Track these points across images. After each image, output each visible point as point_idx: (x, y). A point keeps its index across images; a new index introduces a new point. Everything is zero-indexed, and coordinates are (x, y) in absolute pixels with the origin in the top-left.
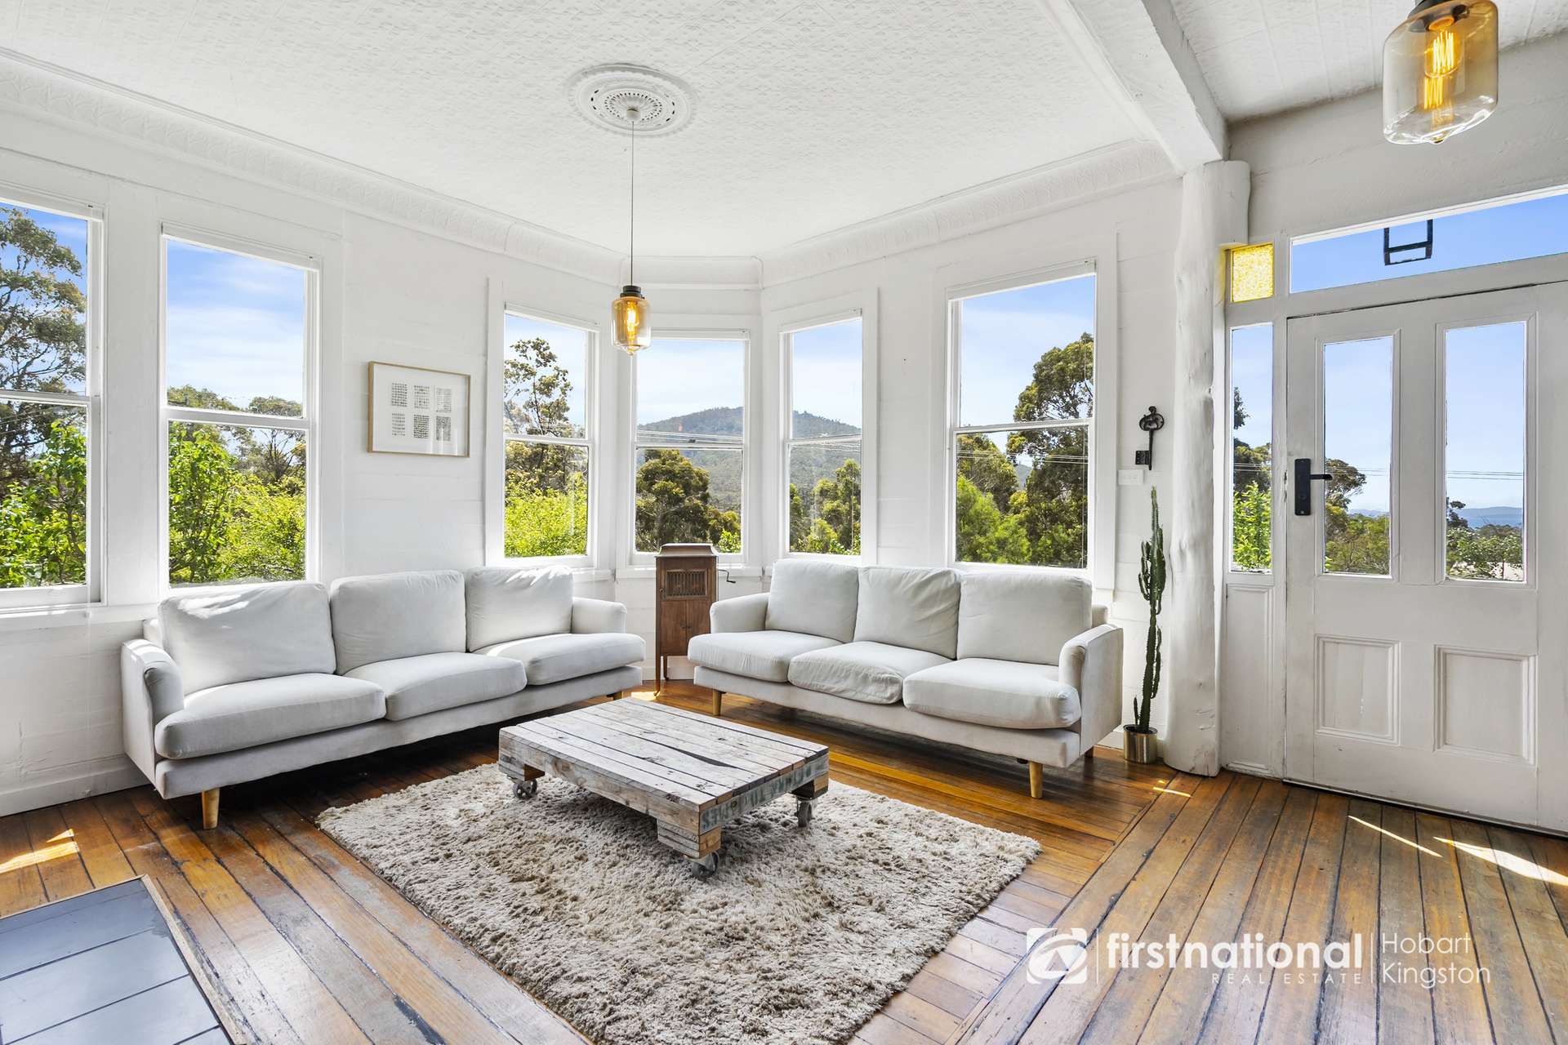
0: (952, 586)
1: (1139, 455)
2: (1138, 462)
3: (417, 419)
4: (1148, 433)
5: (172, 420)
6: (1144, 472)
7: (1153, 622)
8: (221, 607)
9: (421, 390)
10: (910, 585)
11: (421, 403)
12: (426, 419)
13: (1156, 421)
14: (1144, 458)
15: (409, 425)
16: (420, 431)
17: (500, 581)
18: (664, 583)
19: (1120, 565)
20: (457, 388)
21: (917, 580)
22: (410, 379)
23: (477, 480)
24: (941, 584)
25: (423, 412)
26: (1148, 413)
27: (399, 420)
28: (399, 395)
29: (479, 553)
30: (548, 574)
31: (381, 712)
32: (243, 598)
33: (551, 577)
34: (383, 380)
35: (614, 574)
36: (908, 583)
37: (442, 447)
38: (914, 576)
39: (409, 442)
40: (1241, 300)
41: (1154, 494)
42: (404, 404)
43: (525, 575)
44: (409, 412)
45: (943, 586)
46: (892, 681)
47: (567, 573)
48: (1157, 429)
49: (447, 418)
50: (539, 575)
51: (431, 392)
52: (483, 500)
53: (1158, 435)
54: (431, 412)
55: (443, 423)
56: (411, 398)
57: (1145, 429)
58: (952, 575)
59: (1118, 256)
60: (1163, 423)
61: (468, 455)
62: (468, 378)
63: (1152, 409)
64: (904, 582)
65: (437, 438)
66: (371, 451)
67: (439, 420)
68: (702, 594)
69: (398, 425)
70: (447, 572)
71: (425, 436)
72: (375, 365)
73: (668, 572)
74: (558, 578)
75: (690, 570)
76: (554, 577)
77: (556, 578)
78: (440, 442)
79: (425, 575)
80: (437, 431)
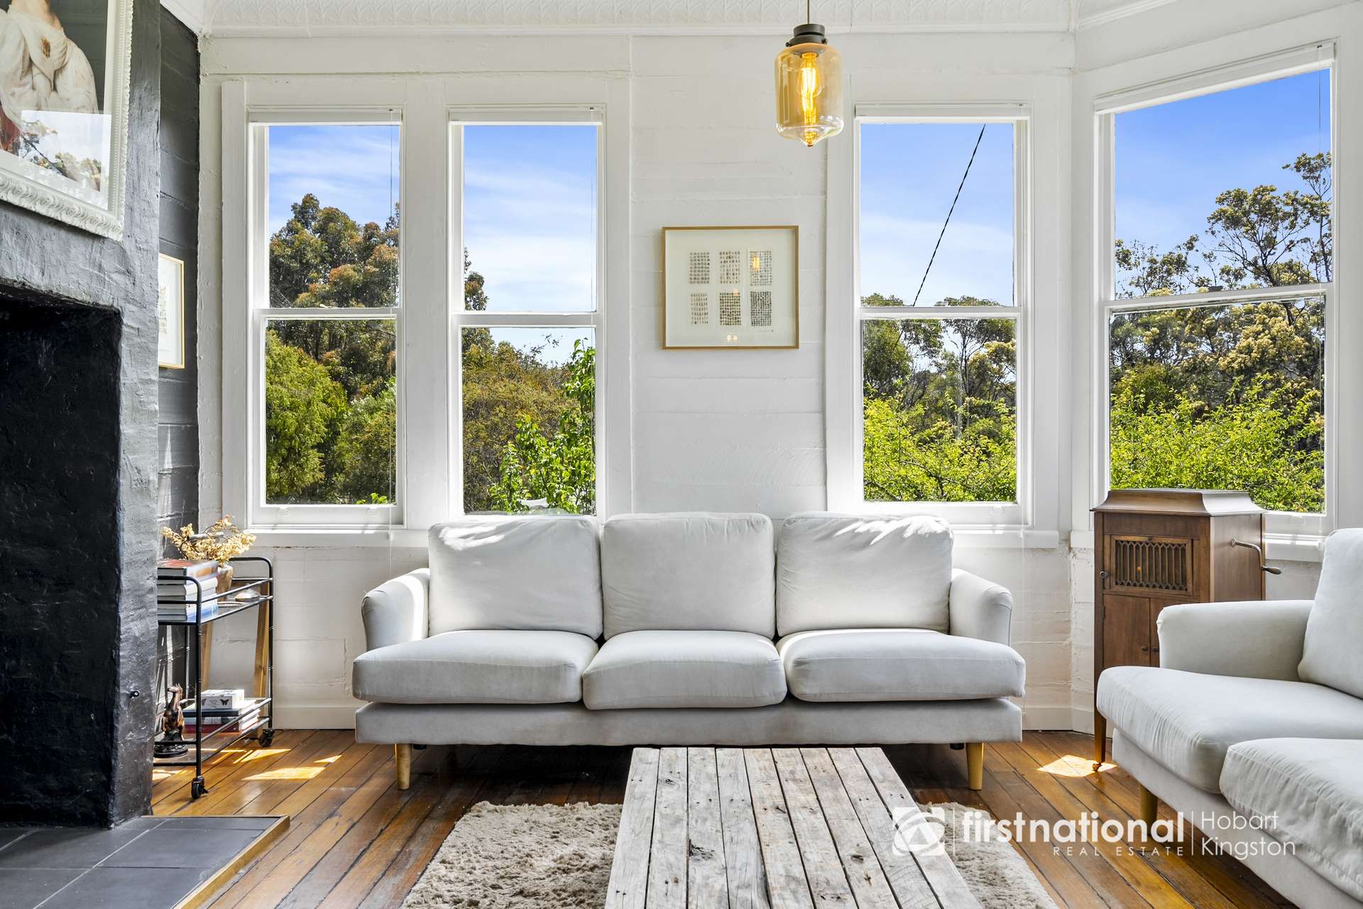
3: (724, 298)
5: (465, 326)
8: (475, 539)
9: (729, 257)
11: (728, 277)
12: (737, 300)
15: (714, 307)
16: (729, 314)
17: (824, 533)
18: (1110, 563)
20: (780, 243)
22: (713, 244)
23: (814, 381)
25: (731, 289)
27: (699, 303)
28: (699, 268)
29: (817, 491)
30: (903, 530)
31: (572, 693)
32: (498, 531)
33: (908, 534)
34: (678, 251)
35: (1067, 540)
37: (758, 335)
39: (714, 332)
42: (705, 280)
43: (862, 528)
44: (713, 291)
47: (939, 529)
49: (766, 293)
50: (886, 529)
51: (743, 257)
52: (823, 411)
54: (742, 289)
55: (761, 302)
56: (715, 271)
61: (797, 346)
62: (795, 230)
65: (753, 323)
66: (665, 348)
67: (754, 298)
68: (1181, 589)
69: (699, 310)
70: (747, 515)
71: (738, 322)
72: (667, 232)
73: (1117, 541)
74: (921, 536)
75: (1157, 540)
76: (913, 535)
77: (916, 536)
78: (758, 328)
79: (715, 517)
80: (753, 313)
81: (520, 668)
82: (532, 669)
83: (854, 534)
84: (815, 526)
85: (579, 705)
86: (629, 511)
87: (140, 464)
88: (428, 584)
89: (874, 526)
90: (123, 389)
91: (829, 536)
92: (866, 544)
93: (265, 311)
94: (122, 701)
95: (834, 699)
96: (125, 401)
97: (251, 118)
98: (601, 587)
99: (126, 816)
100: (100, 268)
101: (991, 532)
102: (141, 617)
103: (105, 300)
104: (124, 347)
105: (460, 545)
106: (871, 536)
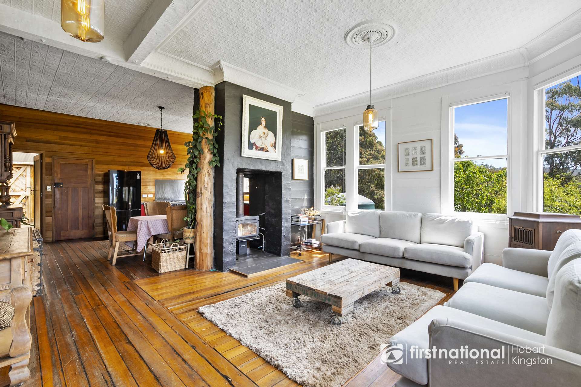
3: (413, 159)
9: (414, 149)
11: (414, 154)
12: (416, 158)
15: (411, 162)
16: (415, 163)
18: (513, 235)
20: (427, 145)
22: (410, 146)
23: (438, 178)
25: (415, 156)
27: (407, 160)
28: (407, 152)
29: (438, 208)
31: (357, 248)
32: (359, 213)
33: (456, 221)
34: (402, 148)
37: (422, 168)
39: (411, 167)
42: (408, 155)
43: (443, 218)
44: (410, 158)
49: (424, 157)
51: (418, 149)
52: (440, 187)
54: (418, 156)
55: (423, 159)
56: (411, 152)
61: (432, 170)
62: (432, 140)
65: (421, 165)
66: (399, 172)
67: (421, 158)
68: (531, 245)
69: (407, 163)
70: (413, 213)
71: (417, 165)
72: (399, 144)
73: (515, 228)
74: (460, 222)
75: (525, 228)
76: (458, 221)
77: (459, 222)
78: (422, 166)
79: (405, 212)
80: (421, 162)
81: (347, 241)
82: (349, 241)
83: (440, 220)
84: (431, 217)
85: (358, 250)
86: (391, 211)
87: (286, 197)
88: (345, 223)
89: (446, 218)
90: (282, 185)
91: (433, 220)
92: (443, 223)
93: (324, 168)
94: (283, 237)
95: (413, 259)
96: (283, 187)
97: (321, 131)
98: (380, 227)
99: (284, 256)
100: (277, 165)
101: (494, 223)
102: (287, 223)
103: (279, 170)
104: (283, 178)
105: (350, 215)
106: (445, 220)
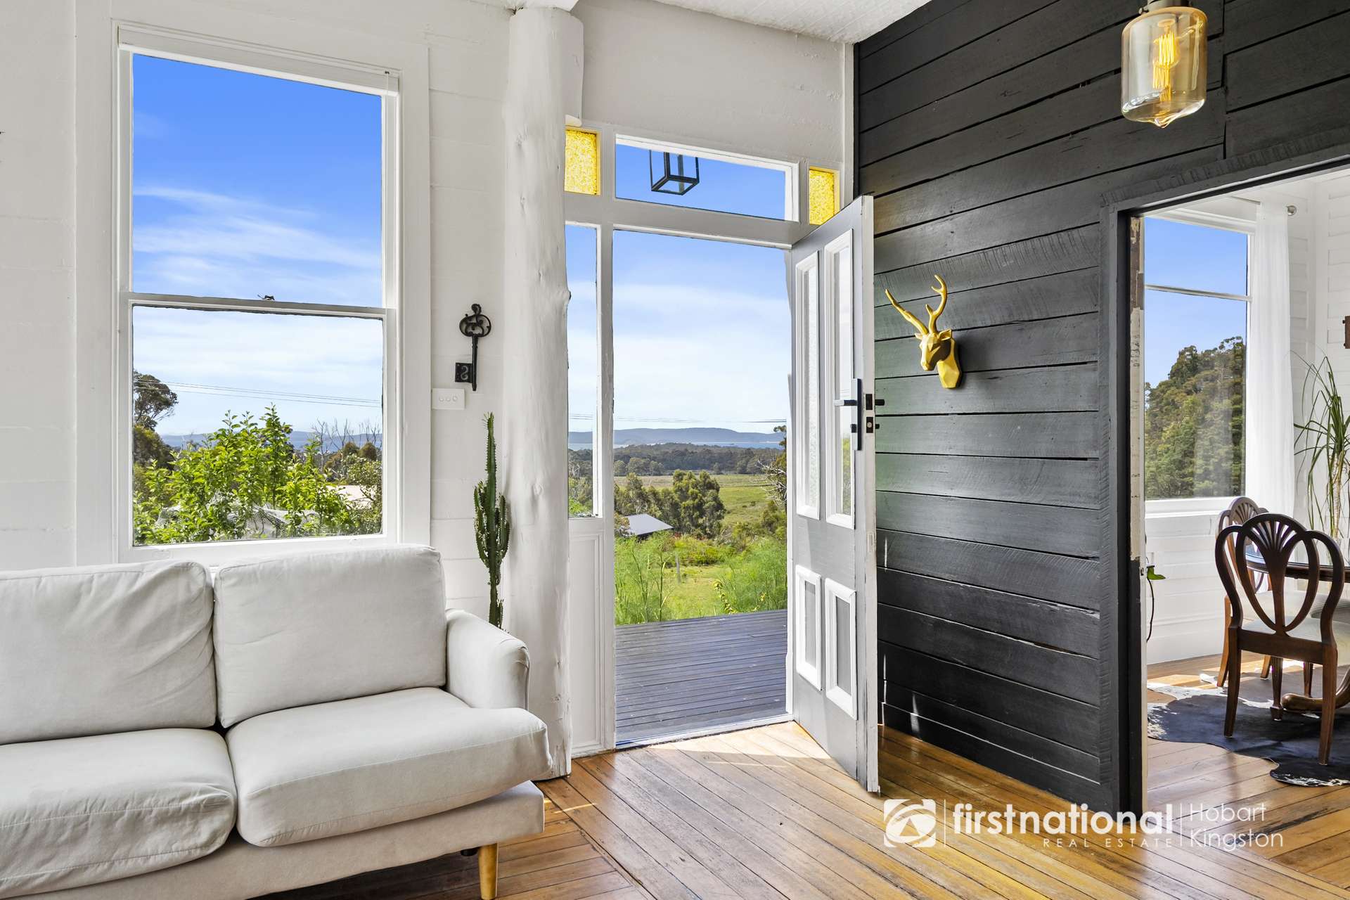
0: (201, 591)
1: (460, 368)
2: (459, 379)
4: (471, 339)
6: (466, 393)
7: (494, 595)
10: (105, 605)
13: (480, 324)
14: (467, 373)
19: (436, 523)
21: (120, 592)
24: (177, 592)
26: (471, 313)
36: (97, 601)
38: (110, 584)
40: (577, 190)
41: (490, 424)
45: (182, 596)
46: (211, 806)
48: (482, 335)
53: (482, 343)
57: (467, 334)
58: (195, 571)
59: (430, 85)
60: (489, 328)
63: (476, 307)
64: (85, 602)
